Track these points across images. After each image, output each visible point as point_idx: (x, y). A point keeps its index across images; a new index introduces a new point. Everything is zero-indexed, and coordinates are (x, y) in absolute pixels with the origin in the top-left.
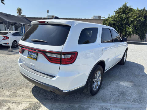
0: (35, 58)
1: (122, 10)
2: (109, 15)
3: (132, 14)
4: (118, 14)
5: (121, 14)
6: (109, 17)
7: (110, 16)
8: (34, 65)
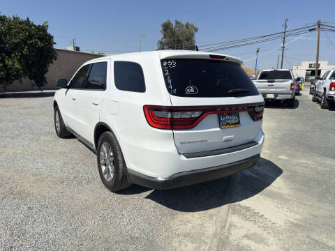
0: (236, 124)
8: (233, 136)
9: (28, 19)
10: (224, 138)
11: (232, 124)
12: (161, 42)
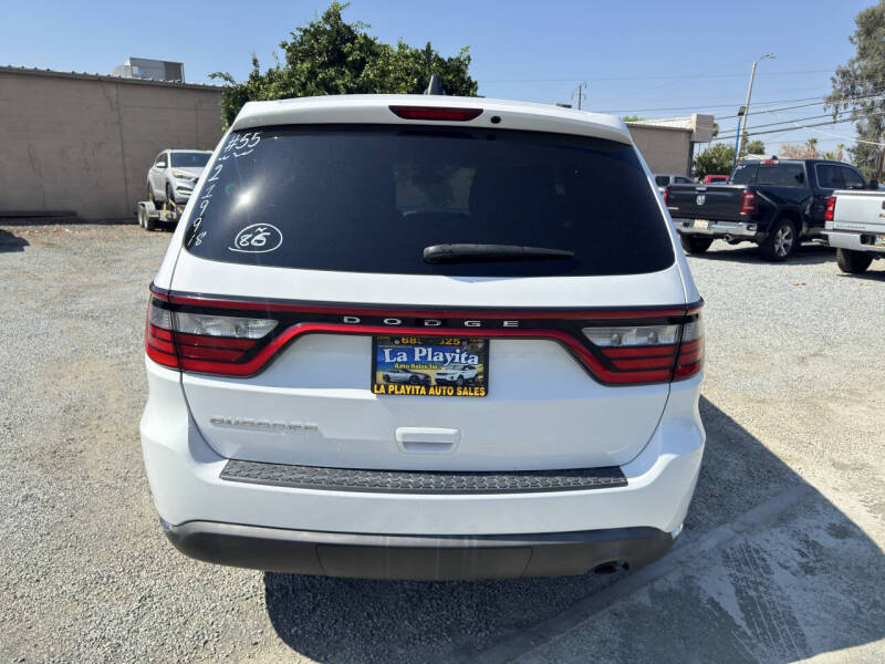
0: (468, 384)
1: (324, 40)
2: (255, 62)
3: (384, 73)
4: (307, 65)
5: (324, 65)
6: (255, 77)
7: (263, 73)
8: (452, 431)
9: (429, 46)
10: (400, 431)
11: (441, 383)
12: (844, 74)
